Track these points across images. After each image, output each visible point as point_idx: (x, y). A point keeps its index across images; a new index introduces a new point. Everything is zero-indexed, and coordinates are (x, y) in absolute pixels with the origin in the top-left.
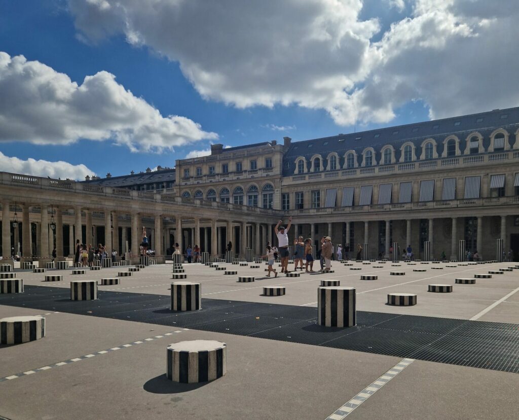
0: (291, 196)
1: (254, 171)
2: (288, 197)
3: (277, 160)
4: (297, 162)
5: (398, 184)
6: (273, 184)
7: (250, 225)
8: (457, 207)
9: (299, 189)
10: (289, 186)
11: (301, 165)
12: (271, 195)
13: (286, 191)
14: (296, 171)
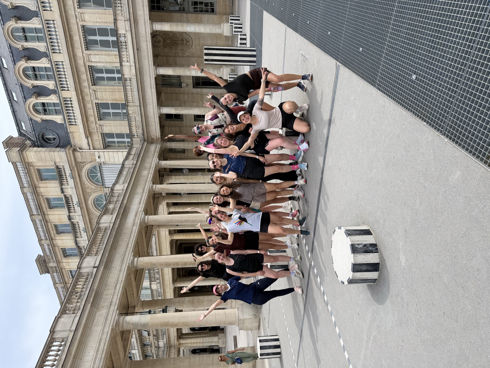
0: (106, 130)
1: (67, 202)
2: (111, 135)
4: (39, 118)
6: (88, 166)
9: (92, 112)
10: (88, 134)
11: (45, 109)
13: (98, 140)
14: (58, 119)
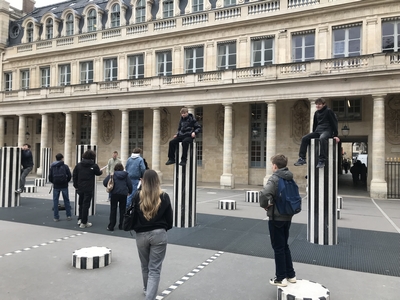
0: (14, 75)
4: (25, 25)
5: (151, 53)
8: (233, 84)
10: (12, 61)
11: (30, 31)
13: (8, 68)
14: (24, 40)
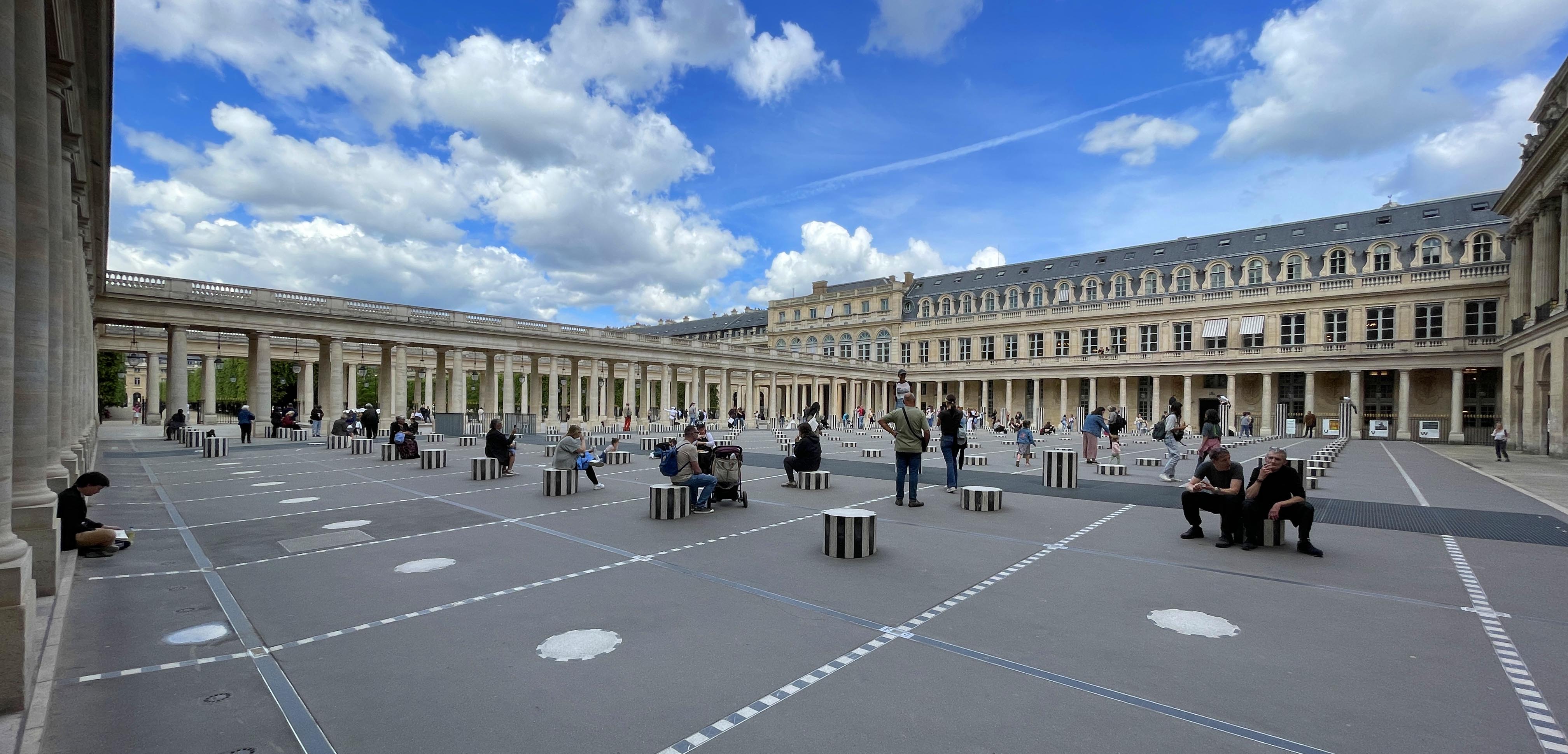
0: (912, 345)
1: (865, 314)
2: (909, 348)
3: (896, 300)
4: (920, 303)
5: (1050, 333)
6: (889, 331)
7: (860, 382)
8: (1125, 364)
9: (923, 338)
10: (910, 334)
12: (887, 345)
13: (906, 339)
